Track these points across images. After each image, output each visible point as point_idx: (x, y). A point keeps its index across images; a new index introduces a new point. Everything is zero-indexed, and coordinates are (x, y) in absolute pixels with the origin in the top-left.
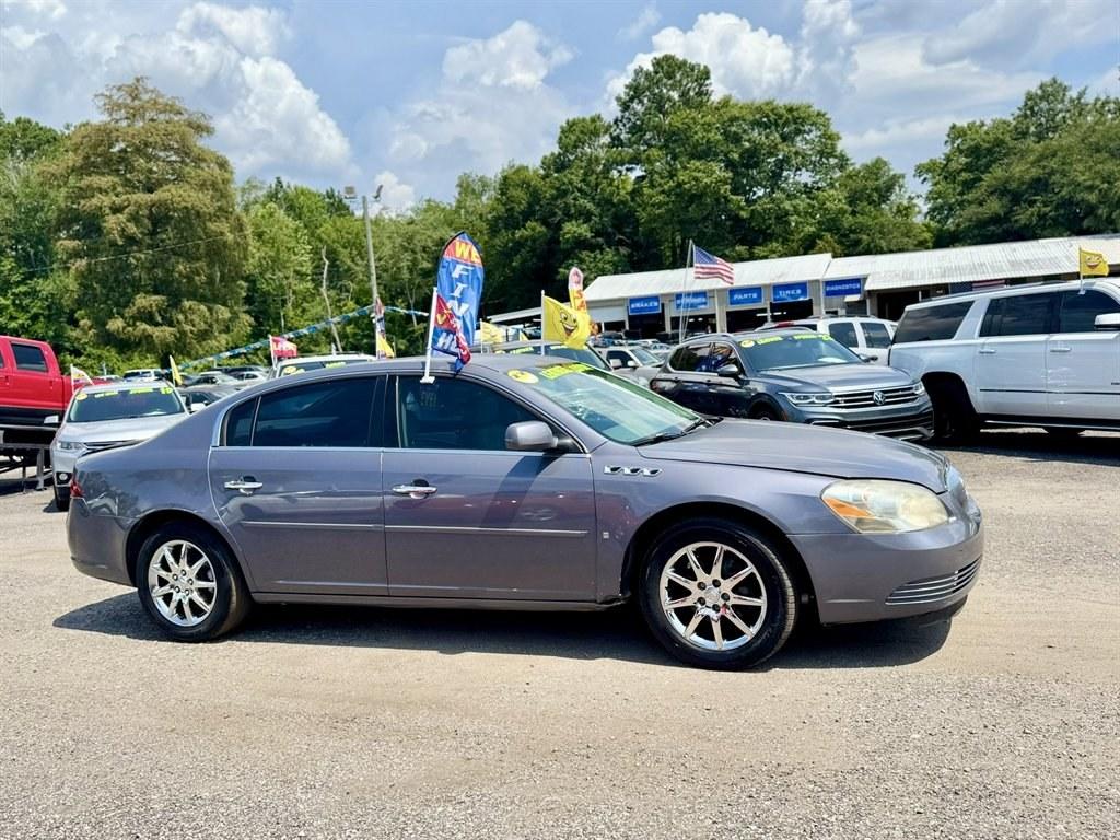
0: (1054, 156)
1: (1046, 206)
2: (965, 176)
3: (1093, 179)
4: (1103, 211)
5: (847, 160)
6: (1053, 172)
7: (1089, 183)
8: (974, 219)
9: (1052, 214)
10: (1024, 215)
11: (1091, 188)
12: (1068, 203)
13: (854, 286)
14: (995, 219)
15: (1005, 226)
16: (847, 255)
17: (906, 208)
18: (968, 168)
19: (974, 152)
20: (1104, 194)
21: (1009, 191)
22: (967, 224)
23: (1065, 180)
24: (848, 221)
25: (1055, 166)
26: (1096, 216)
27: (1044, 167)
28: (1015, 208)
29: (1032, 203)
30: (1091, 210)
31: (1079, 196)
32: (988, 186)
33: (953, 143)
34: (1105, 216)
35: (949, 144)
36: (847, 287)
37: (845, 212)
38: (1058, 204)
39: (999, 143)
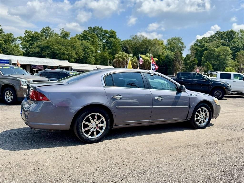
0: (51, 42)
1: (49, 52)
2: (30, 42)
3: (58, 48)
4: (59, 55)
5: (3, 31)
6: (50, 45)
7: (57, 49)
8: (33, 51)
9: (50, 54)
10: (44, 53)
11: (58, 50)
12: (53, 52)
13: (7, 62)
14: (38, 53)
15: (40, 54)
16: (3, 54)
17: (17, 46)
18: (31, 40)
19: (32, 37)
20: (60, 52)
21: (41, 47)
22: (32, 52)
23: (52, 47)
24: (4, 46)
25: (51, 44)
26: (58, 56)
27: (49, 44)
28: (43, 51)
29: (46, 51)
30: (57, 54)
31: (55, 51)
32: (36, 45)
33: (26, 34)
34: (60, 56)
35: (25, 34)
36: (5, 62)
37: (3, 44)
38: (51, 52)
39: (38, 36)
